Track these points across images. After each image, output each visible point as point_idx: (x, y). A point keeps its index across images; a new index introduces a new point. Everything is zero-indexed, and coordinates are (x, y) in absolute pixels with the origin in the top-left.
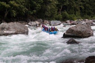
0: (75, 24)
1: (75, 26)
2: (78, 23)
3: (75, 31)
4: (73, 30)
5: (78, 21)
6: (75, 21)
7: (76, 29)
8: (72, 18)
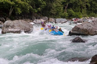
0: (81, 22)
1: (81, 24)
2: (84, 21)
3: (81, 29)
4: (79, 28)
5: (84, 19)
6: (81, 19)
7: (82, 27)
8: (77, 16)
